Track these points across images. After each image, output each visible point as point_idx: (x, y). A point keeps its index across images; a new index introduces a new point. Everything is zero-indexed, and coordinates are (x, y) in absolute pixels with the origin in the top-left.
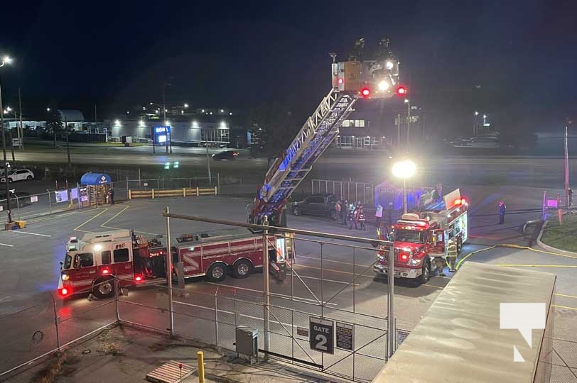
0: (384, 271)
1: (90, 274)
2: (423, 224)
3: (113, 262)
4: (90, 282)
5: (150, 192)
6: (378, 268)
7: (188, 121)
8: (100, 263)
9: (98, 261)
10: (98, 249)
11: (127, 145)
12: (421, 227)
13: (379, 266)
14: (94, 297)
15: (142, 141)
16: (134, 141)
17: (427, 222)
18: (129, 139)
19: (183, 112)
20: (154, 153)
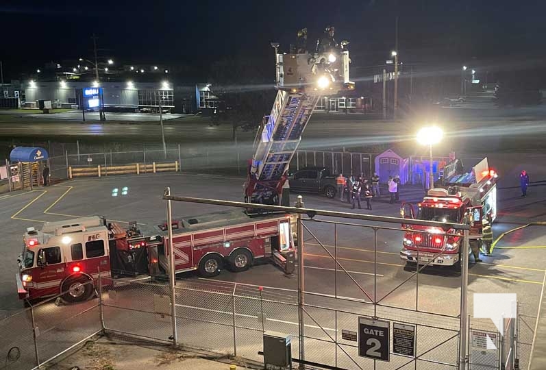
0: (414, 259)
1: (57, 274)
2: (455, 201)
3: (85, 258)
4: (57, 283)
5: (95, 169)
6: (405, 255)
7: (120, 81)
8: (70, 260)
9: (67, 257)
10: (66, 241)
11: (47, 111)
12: (455, 204)
13: (406, 253)
14: (63, 302)
15: (64, 107)
16: (54, 107)
17: (460, 199)
18: (48, 104)
19: (106, 69)
20: (84, 122)
